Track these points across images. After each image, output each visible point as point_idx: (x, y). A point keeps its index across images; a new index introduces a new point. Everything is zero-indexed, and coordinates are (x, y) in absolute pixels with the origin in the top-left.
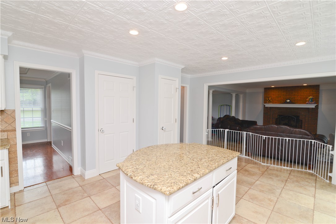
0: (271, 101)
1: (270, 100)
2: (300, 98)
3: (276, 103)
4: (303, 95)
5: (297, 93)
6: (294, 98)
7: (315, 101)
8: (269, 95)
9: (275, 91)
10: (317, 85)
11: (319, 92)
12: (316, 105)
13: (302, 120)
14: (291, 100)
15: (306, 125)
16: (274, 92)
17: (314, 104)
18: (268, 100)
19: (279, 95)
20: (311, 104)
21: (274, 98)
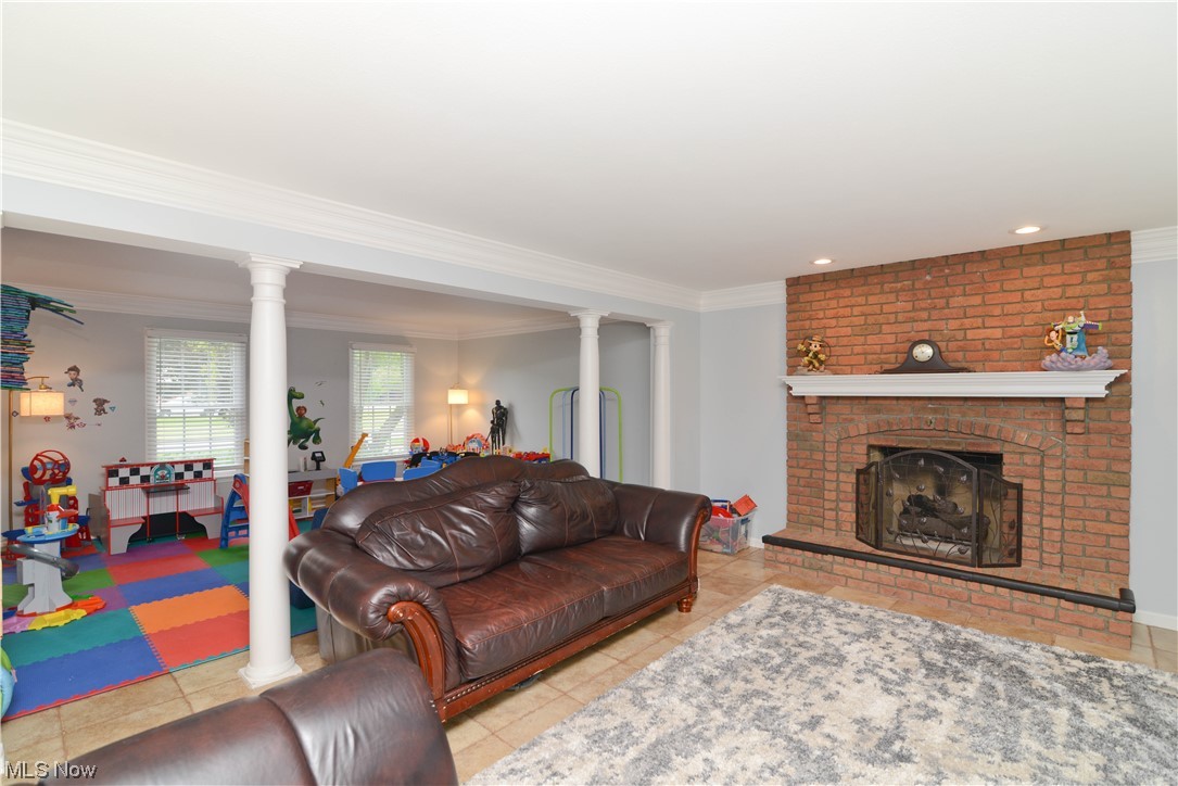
0: (822, 357)
1: (816, 355)
2: (998, 333)
3: (853, 369)
4: (1018, 307)
5: (977, 300)
6: (960, 335)
7: (1104, 346)
8: (815, 324)
9: (847, 292)
10: (1109, 236)
11: (1127, 280)
12: (1112, 375)
13: (1019, 487)
14: (942, 345)
15: (1047, 522)
16: (843, 302)
17: (1095, 368)
18: (807, 353)
19: (871, 320)
20: (1078, 369)
21: (845, 341)
